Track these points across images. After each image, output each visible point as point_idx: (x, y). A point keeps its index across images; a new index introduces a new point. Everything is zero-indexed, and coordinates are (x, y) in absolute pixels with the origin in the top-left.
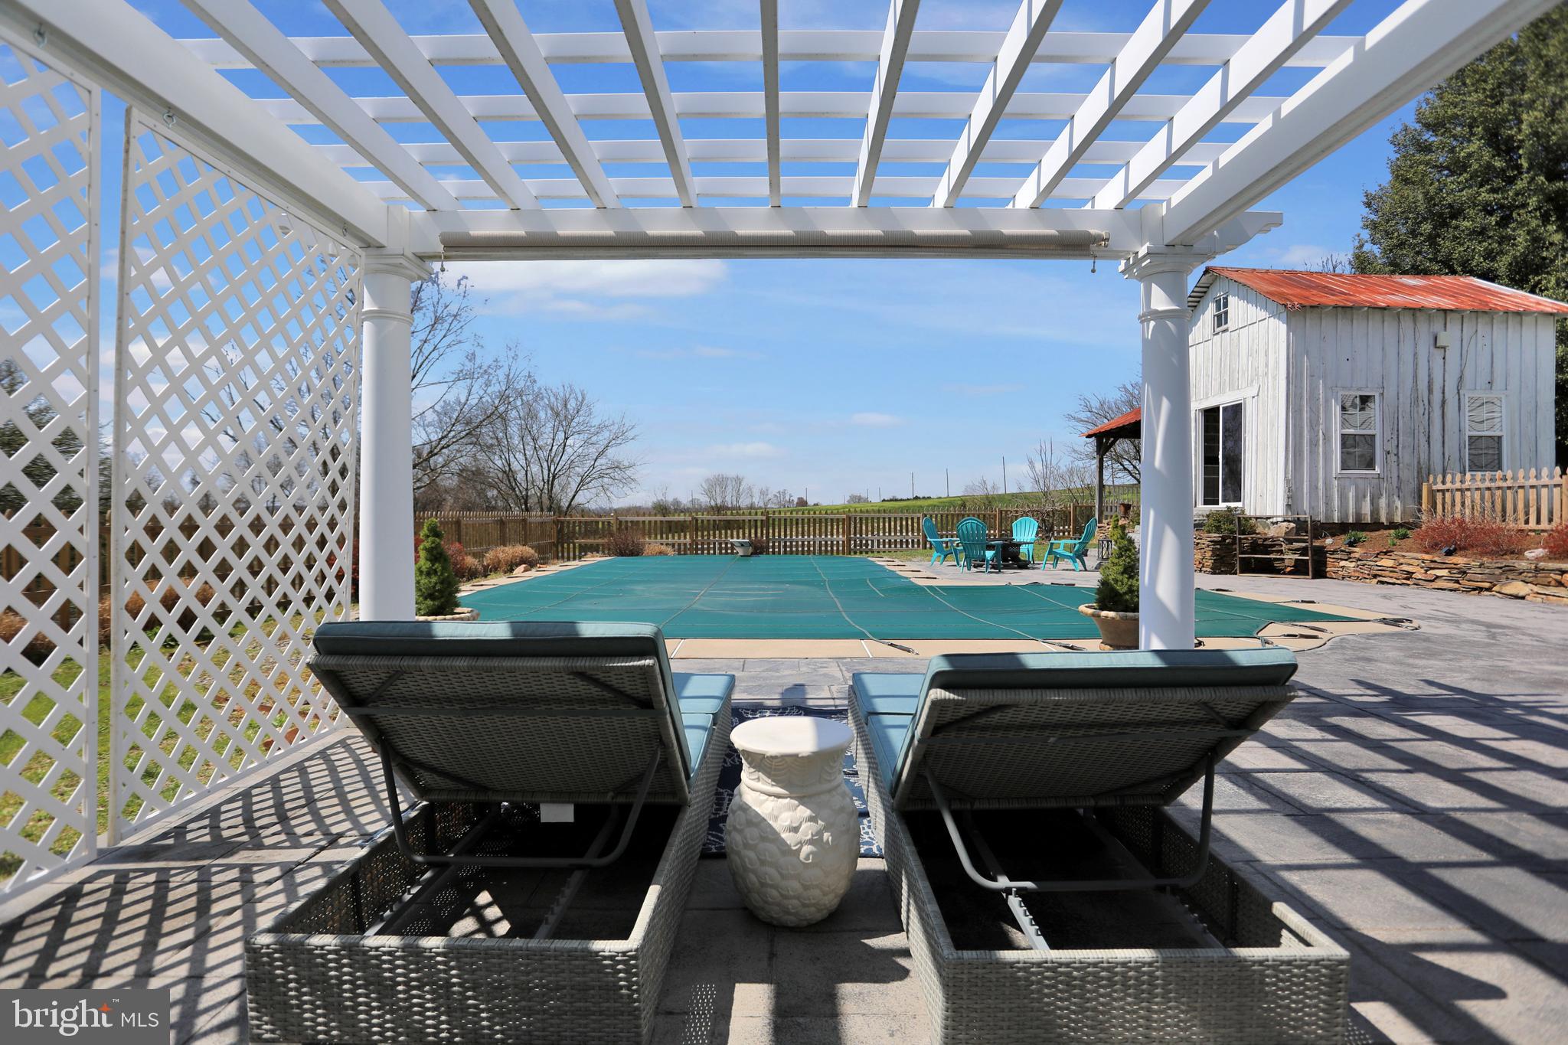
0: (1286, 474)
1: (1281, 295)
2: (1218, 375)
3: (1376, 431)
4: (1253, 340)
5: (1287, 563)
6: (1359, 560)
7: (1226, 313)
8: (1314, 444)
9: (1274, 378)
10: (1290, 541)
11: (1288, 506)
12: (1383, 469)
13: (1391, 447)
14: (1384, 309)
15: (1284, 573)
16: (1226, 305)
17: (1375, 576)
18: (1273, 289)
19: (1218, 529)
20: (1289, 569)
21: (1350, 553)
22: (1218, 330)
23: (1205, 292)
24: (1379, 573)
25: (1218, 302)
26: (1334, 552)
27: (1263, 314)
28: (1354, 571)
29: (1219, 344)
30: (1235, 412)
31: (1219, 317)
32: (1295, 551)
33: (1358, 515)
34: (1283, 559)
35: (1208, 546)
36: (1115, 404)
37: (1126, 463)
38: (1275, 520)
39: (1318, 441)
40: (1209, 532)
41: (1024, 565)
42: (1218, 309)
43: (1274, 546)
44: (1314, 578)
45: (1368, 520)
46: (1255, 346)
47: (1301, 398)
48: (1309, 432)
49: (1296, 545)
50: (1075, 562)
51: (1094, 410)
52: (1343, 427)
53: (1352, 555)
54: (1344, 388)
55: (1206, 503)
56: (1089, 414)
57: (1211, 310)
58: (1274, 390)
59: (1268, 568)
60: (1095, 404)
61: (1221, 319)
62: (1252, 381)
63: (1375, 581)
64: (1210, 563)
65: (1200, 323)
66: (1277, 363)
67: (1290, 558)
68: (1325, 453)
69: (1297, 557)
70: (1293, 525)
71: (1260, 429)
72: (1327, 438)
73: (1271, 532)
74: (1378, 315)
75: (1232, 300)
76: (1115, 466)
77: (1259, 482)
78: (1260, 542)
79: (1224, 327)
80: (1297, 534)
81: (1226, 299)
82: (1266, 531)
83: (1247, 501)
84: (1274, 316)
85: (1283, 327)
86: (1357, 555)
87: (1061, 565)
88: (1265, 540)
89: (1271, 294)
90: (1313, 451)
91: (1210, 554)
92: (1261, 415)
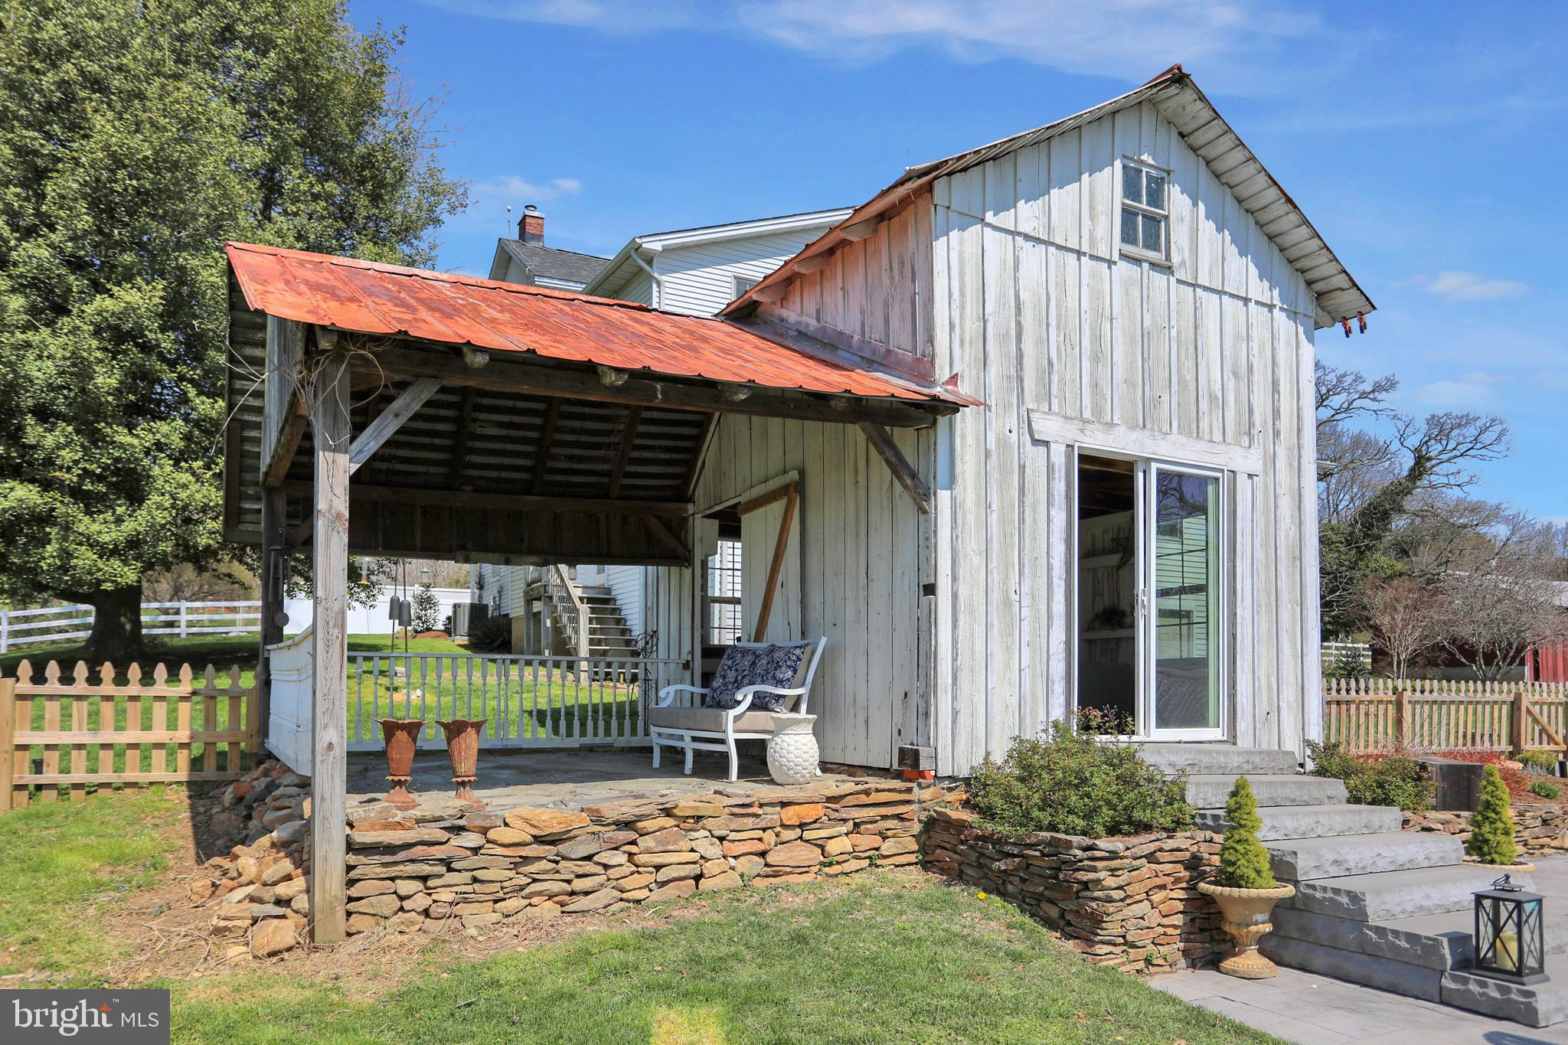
7: (1158, 219)
22: (1134, 249)
31: (1132, 214)
42: (1132, 193)
71: (1262, 554)
79: (1152, 253)
92: (1263, 521)
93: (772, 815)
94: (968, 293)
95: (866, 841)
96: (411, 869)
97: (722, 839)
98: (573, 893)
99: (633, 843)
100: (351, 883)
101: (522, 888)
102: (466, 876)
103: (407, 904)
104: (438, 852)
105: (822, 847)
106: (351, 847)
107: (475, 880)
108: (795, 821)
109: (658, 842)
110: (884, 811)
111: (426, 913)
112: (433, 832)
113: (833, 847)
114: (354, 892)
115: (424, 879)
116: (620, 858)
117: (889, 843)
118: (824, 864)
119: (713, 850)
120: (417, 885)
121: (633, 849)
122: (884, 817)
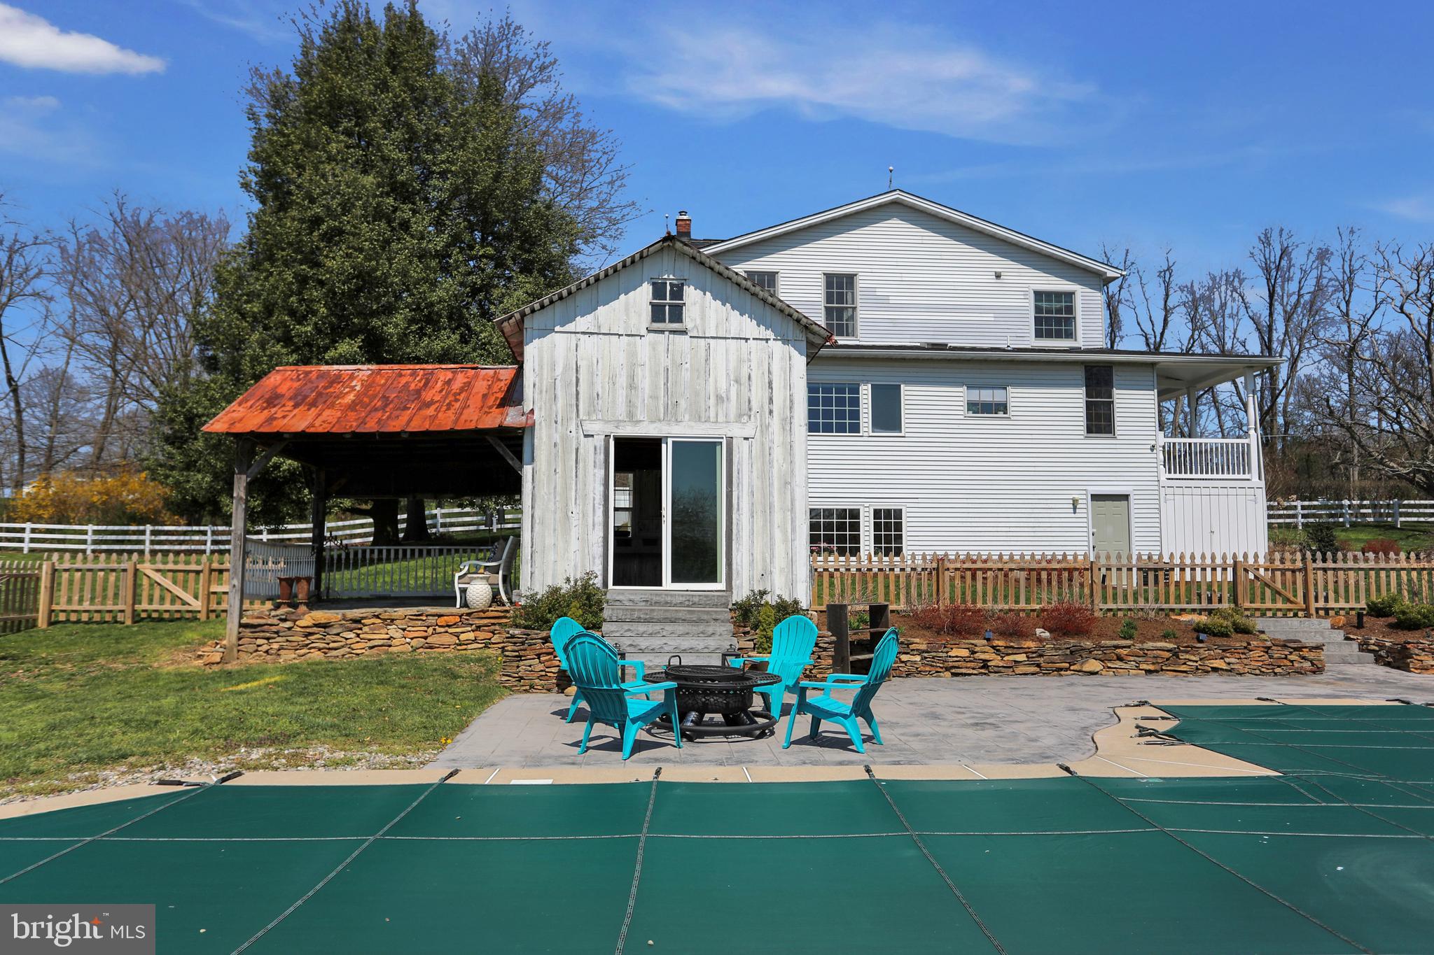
2: (661, 392)
4: (740, 361)
6: (925, 652)
7: (678, 307)
17: (949, 669)
22: (659, 326)
25: (658, 291)
29: (663, 347)
30: (702, 453)
31: (658, 307)
42: (659, 296)
57: (643, 293)
61: (664, 312)
63: (948, 673)
79: (672, 325)
81: (679, 288)
86: (920, 646)
93: (432, 620)
94: (545, 367)
95: (482, 635)
96: (262, 634)
97: (404, 630)
98: (329, 649)
99: (361, 629)
100: (240, 639)
101: (307, 645)
102: (284, 639)
103: (260, 649)
104: (274, 629)
105: (458, 637)
106: (241, 625)
107: (287, 641)
108: (444, 624)
109: (370, 629)
110: (493, 621)
111: (267, 652)
112: (275, 621)
113: (463, 637)
114: (240, 642)
115: (268, 639)
116: (351, 635)
117: (496, 636)
118: (458, 645)
119: (398, 634)
120: (266, 641)
121: (359, 632)
122: (494, 624)
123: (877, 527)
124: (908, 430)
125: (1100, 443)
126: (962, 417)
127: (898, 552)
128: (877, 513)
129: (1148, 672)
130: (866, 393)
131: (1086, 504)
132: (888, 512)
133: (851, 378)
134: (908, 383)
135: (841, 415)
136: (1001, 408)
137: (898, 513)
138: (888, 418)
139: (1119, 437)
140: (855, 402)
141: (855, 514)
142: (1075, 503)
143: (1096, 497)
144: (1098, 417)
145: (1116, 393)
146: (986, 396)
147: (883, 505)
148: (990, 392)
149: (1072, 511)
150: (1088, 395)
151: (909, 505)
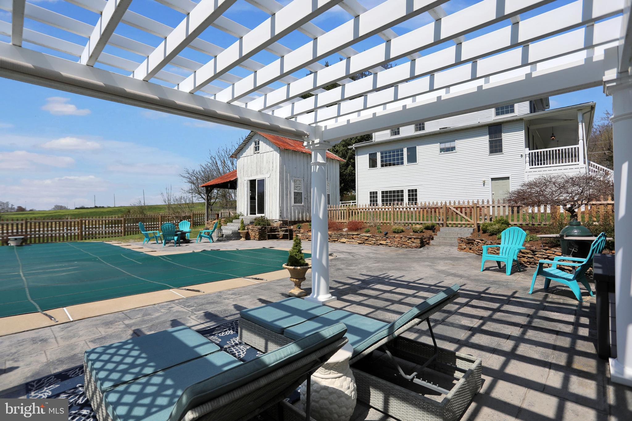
0: (279, 205)
1: (277, 144)
2: (256, 169)
3: (302, 192)
4: (268, 158)
5: (280, 235)
6: (302, 233)
7: (259, 147)
8: (287, 195)
9: (275, 172)
10: (281, 228)
11: (280, 216)
12: (304, 204)
13: (306, 197)
14: (304, 153)
15: (280, 239)
16: (258, 144)
17: (307, 238)
18: (274, 141)
19: (259, 224)
20: (281, 237)
21: (300, 231)
22: (255, 152)
23: (251, 138)
24: (308, 237)
25: (256, 142)
26: (295, 231)
27: (272, 149)
28: (301, 237)
29: (256, 157)
30: (262, 182)
31: (256, 148)
32: (283, 231)
33: (299, 218)
34: (279, 234)
35: (257, 230)
36: (199, 171)
37: (202, 195)
38: (276, 220)
39: (288, 194)
40: (256, 225)
41: (188, 242)
42: (256, 145)
43: (276, 229)
44: (290, 240)
45: (301, 220)
46: (269, 160)
47: (284, 179)
48: (286, 191)
49: (283, 229)
50: (210, 239)
51: (190, 173)
52: (294, 190)
53: (300, 232)
54: (294, 177)
55: (251, 214)
56: (188, 175)
57: (253, 145)
58: (275, 176)
59: (275, 237)
60: (191, 172)
61: (257, 148)
62: (268, 172)
63: (307, 240)
64: (258, 237)
65: (249, 149)
66: (276, 166)
67: (282, 233)
68: (290, 198)
69: (283, 233)
70: (282, 222)
71: (271, 189)
72: (290, 193)
73: (275, 225)
74: (302, 155)
75: (260, 142)
76: (198, 196)
77: (270, 207)
78: (273, 228)
79: (258, 152)
80: (283, 225)
81: (259, 142)
82: (273, 224)
83: (266, 214)
84: (275, 151)
85: (278, 155)
86: (302, 232)
87: (204, 240)
88: (274, 227)
89: (275, 143)
90: (287, 198)
91: (258, 233)
92: (271, 184)
123: (409, 195)
124: (419, 162)
125: (496, 157)
126: (438, 154)
127: (416, 204)
128: (409, 191)
129: (359, 243)
130: (405, 150)
131: (489, 182)
132: (412, 190)
133: (400, 147)
134: (418, 145)
135: (398, 159)
136: (453, 149)
137: (416, 190)
138: (412, 158)
139: (504, 153)
140: (402, 154)
141: (402, 191)
142: (484, 182)
143: (493, 179)
144: (496, 146)
145: (503, 134)
146: (448, 145)
147: (411, 188)
148: (449, 143)
149: (483, 185)
150: (490, 138)
151: (419, 187)
